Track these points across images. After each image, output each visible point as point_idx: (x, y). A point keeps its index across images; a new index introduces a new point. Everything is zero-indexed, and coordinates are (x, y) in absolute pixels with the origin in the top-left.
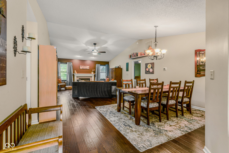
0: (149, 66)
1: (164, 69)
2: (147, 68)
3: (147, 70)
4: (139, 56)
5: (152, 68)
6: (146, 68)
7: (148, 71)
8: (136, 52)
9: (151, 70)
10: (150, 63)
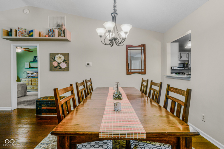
0: (59, 59)
1: (88, 64)
2: (55, 60)
3: (55, 64)
4: (36, 36)
5: (64, 61)
6: (51, 62)
7: (57, 67)
8: (25, 28)
9: (63, 65)
10: (61, 54)
